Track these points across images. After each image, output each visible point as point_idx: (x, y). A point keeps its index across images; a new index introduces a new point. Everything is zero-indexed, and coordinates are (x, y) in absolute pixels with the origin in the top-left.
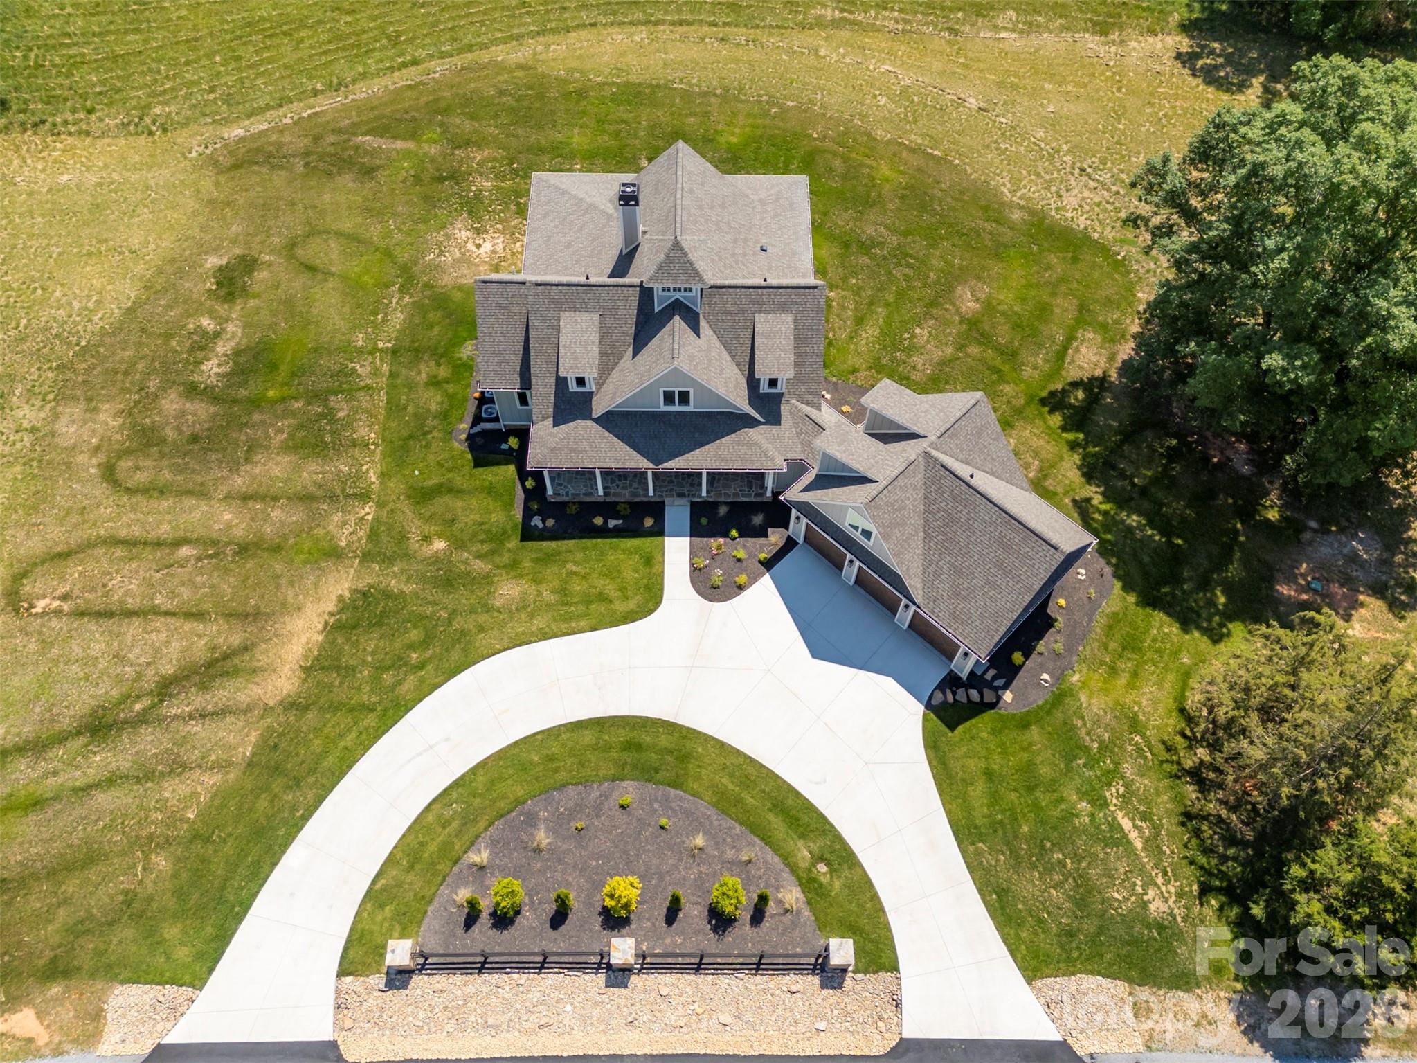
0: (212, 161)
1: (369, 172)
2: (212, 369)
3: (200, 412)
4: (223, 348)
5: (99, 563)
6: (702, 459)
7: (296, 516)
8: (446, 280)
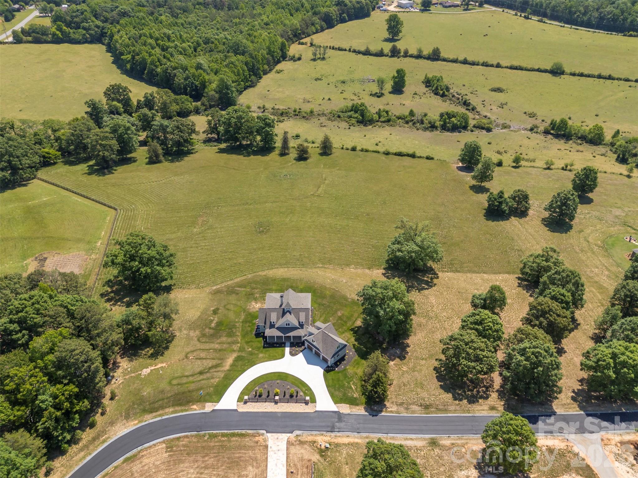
0: (211, 293)
1: (237, 294)
2: (213, 325)
3: (212, 331)
4: (214, 322)
5: (198, 352)
6: (291, 334)
7: (228, 346)
8: (251, 311)
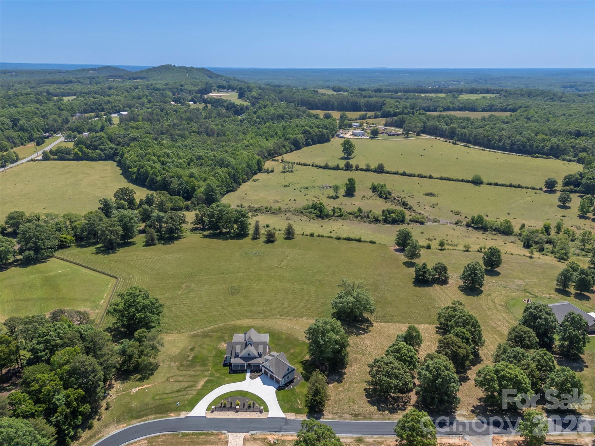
0: (189, 336)
1: (211, 337)
2: (190, 358)
3: (189, 363)
4: (191, 356)
5: (177, 377)
6: (252, 362)
7: (201, 373)
8: (221, 349)
